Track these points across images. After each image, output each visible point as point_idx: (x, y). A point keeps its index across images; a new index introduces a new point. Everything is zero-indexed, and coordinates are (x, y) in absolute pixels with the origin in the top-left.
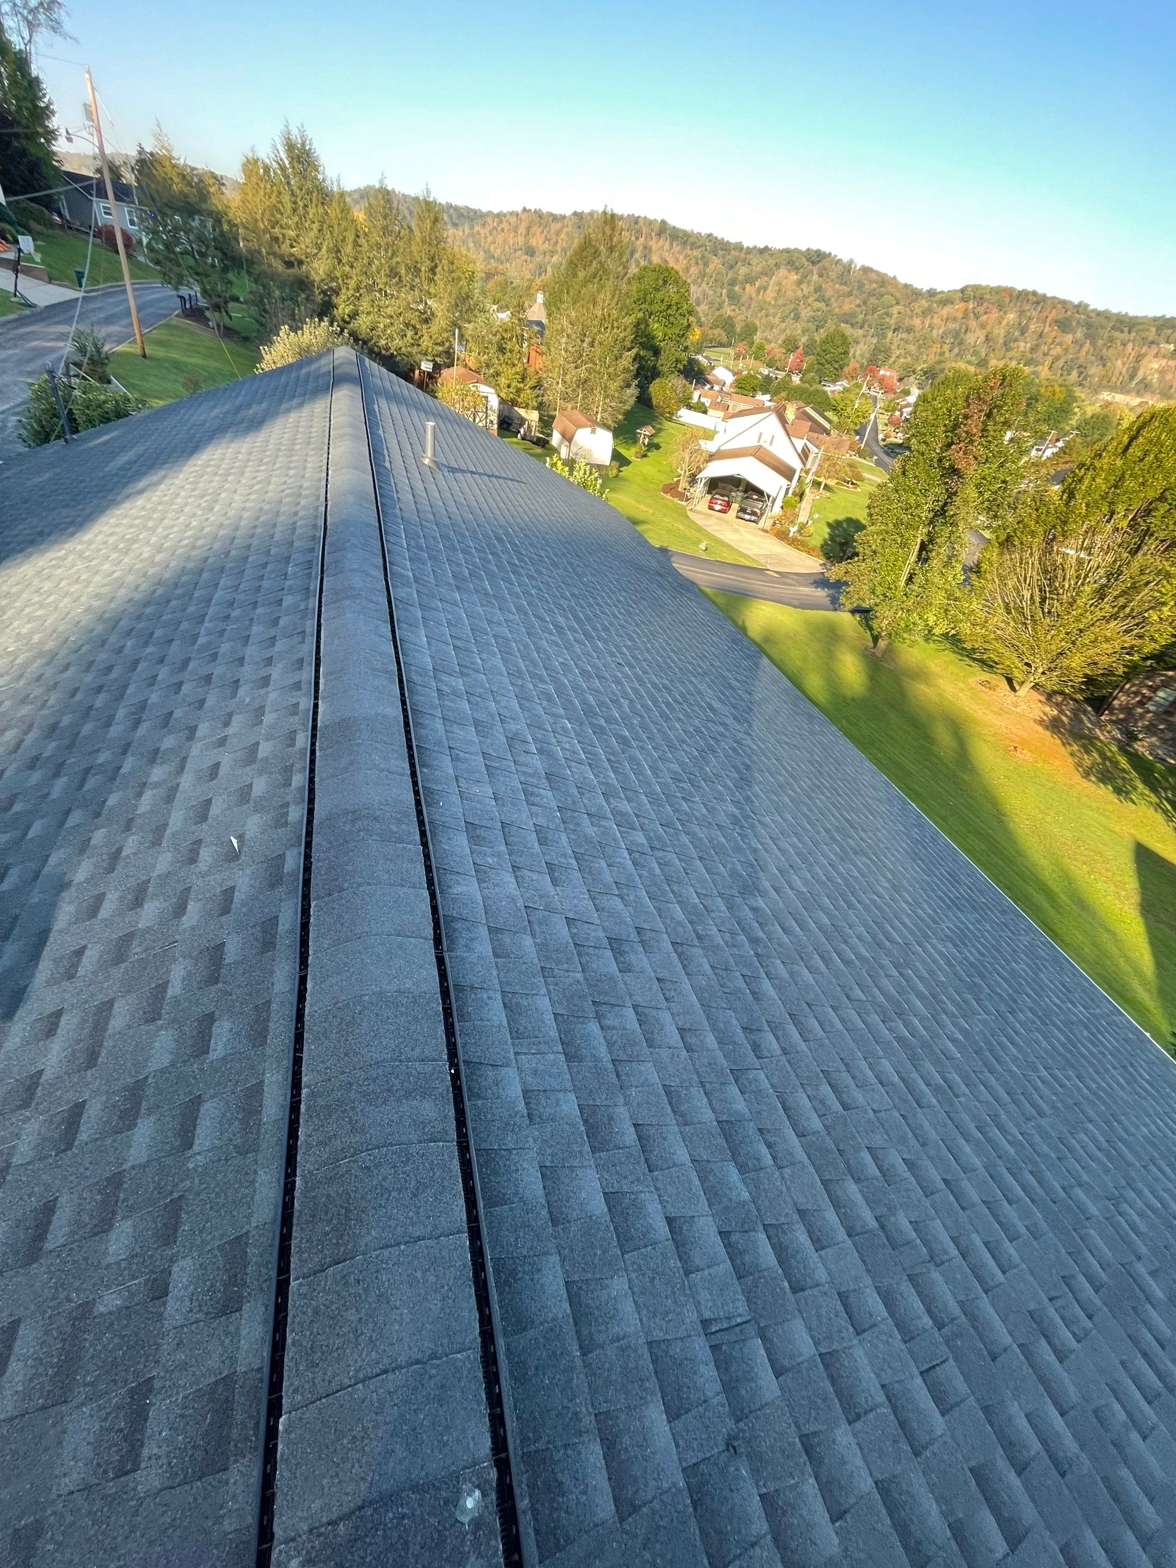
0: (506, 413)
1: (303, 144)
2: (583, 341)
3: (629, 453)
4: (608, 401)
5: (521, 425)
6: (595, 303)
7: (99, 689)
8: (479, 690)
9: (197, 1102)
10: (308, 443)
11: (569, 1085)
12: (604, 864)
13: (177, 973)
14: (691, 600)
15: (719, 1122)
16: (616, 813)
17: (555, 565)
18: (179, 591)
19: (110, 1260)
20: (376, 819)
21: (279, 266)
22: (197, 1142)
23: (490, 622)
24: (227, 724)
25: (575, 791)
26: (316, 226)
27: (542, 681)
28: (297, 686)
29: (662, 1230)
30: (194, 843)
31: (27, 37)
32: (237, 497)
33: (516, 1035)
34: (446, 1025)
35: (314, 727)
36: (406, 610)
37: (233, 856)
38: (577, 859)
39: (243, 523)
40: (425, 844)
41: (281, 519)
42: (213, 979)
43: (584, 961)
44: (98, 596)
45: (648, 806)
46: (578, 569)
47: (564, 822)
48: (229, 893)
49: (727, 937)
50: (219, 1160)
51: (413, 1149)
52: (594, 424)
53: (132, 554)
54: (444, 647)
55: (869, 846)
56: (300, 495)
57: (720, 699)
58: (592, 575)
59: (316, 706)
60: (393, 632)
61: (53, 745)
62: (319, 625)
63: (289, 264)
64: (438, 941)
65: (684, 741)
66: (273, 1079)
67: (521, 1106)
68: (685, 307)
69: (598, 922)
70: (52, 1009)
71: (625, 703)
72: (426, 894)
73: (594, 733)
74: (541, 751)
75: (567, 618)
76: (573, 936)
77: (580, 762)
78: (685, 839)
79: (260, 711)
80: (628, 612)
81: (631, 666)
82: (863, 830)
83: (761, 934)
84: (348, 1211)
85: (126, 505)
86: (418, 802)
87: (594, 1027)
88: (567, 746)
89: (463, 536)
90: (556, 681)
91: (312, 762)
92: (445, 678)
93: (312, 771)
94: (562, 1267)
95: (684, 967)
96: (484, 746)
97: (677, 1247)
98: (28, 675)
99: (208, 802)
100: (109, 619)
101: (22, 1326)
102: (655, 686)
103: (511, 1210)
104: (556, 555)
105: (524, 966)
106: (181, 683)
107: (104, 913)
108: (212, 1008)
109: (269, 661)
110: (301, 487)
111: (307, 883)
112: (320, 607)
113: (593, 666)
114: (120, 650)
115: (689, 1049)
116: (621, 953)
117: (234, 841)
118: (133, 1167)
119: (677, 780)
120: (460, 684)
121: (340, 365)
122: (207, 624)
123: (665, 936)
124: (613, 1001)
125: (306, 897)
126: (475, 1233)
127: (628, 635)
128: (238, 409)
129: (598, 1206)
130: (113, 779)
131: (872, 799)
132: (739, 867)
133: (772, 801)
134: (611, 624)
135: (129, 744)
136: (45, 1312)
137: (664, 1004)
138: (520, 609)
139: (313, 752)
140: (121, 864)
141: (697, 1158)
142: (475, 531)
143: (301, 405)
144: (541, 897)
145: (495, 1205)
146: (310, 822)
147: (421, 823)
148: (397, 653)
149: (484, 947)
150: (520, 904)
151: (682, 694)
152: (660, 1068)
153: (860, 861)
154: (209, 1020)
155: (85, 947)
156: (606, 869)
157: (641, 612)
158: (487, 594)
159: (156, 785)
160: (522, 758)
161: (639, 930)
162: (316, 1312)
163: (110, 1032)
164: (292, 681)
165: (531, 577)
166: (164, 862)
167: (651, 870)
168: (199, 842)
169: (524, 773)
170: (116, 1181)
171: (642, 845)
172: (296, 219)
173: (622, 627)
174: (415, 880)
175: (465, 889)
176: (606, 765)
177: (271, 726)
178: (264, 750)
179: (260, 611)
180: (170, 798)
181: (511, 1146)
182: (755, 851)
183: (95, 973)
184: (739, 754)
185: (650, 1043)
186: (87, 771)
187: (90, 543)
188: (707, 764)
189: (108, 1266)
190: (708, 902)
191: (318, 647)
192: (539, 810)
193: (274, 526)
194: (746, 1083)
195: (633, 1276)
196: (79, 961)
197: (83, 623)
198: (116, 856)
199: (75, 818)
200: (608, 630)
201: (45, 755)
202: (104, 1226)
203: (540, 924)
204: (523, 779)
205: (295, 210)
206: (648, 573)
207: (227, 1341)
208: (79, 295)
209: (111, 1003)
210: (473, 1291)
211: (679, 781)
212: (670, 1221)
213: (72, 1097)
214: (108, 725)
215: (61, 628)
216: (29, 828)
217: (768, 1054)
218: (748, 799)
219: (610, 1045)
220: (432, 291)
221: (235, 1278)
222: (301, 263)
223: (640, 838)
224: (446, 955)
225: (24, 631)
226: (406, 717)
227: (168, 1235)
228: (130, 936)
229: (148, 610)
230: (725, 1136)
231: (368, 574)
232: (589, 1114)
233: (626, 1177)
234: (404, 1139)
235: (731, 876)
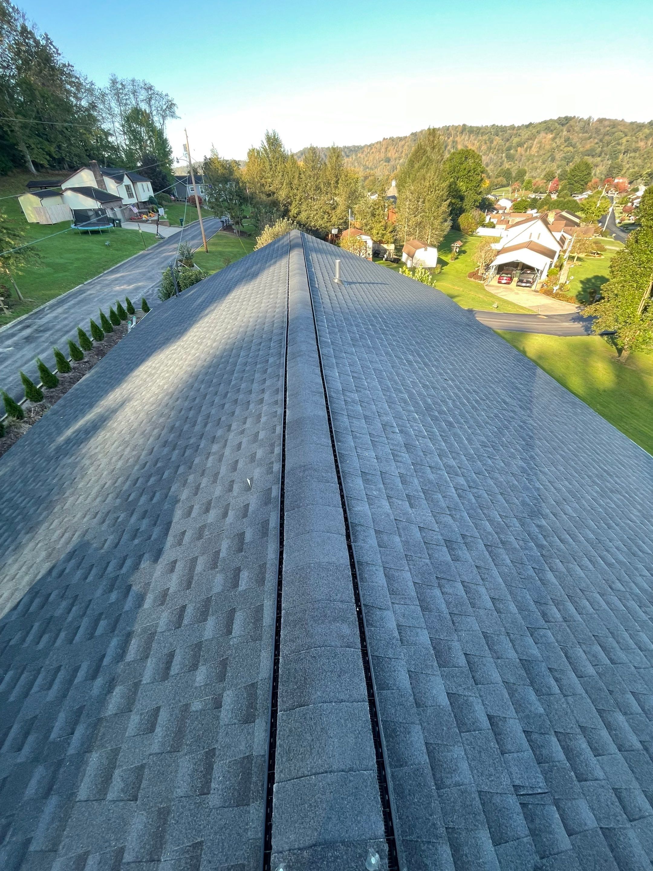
0: (376, 248)
1: (274, 136)
2: (418, 201)
3: (447, 258)
4: (434, 231)
5: (385, 253)
6: (425, 179)
7: (191, 409)
8: (366, 399)
9: (233, 611)
10: (279, 281)
11: (424, 625)
12: (440, 496)
13: (224, 546)
14: (488, 338)
15: (520, 660)
16: (446, 466)
17: (406, 327)
18: (223, 360)
19: (197, 684)
20: (315, 470)
21: (264, 197)
22: (234, 631)
23: (371, 362)
24: (245, 423)
25: (422, 454)
26: (280, 174)
27: (401, 392)
28: (276, 402)
29: (485, 723)
30: (231, 482)
31: (162, 122)
32: (247, 312)
33: (392, 592)
34: (354, 583)
35: (285, 423)
36: (327, 359)
37: (248, 488)
38: (424, 493)
39: (250, 324)
40: (340, 484)
41: (267, 320)
42: (240, 550)
43: (430, 553)
44: (190, 365)
45: (466, 462)
46: (419, 328)
47: (416, 472)
48: (247, 506)
49: (521, 543)
50: (244, 642)
51: (338, 650)
52: (426, 245)
53: (203, 344)
54: (348, 377)
55: (622, 487)
56: (275, 307)
57: (510, 396)
58: (428, 330)
59: (285, 412)
60: (322, 371)
61: (172, 436)
62: (286, 371)
63: (269, 195)
64: (348, 536)
65: (488, 423)
66: (268, 603)
67: (396, 634)
68: (479, 169)
69: (437, 530)
70: (172, 559)
71: (450, 402)
72: (341, 510)
73: (432, 420)
74: (401, 431)
75: (414, 356)
76: (423, 538)
77: (424, 437)
78: (491, 482)
79: (259, 416)
80: (450, 349)
81: (453, 380)
82: (617, 477)
83: (545, 543)
84: (305, 679)
85: (201, 322)
86: (336, 461)
87: (437, 592)
88: (416, 428)
89: (355, 317)
90: (408, 392)
91: (284, 440)
92: (348, 394)
93: (284, 445)
94: (423, 733)
95: (493, 560)
96: (370, 430)
97: (495, 735)
98: (163, 404)
99: (237, 461)
100: (194, 376)
101: (161, 710)
102: (468, 391)
103: (392, 693)
104: (406, 321)
105: (395, 554)
106: (225, 404)
107: (193, 515)
108: (239, 565)
109: (263, 391)
110: (276, 303)
111: (282, 503)
112: (286, 362)
113: (431, 382)
114: (199, 390)
115: (498, 611)
116: (453, 549)
117: (249, 481)
118: (206, 640)
119: (484, 446)
120: (356, 396)
121: (293, 239)
122: (235, 375)
123: (480, 541)
124: (449, 578)
125: (282, 510)
126: (372, 704)
127: (450, 362)
128: (247, 270)
129: (444, 700)
130: (197, 451)
131: (623, 456)
132: (527, 500)
133: (549, 458)
134: (440, 357)
135: (203, 434)
136: (170, 705)
137: (481, 582)
138: (387, 353)
139: (284, 436)
140: (200, 491)
141: (506, 681)
142: (362, 314)
143: (275, 262)
144: (404, 514)
145: (383, 689)
146: (283, 471)
147: (338, 472)
148: (324, 382)
149: (372, 541)
150: (392, 517)
151: (485, 395)
152: (480, 621)
153: (616, 497)
154: (238, 570)
155: (185, 531)
156: (442, 499)
157: (458, 348)
158: (369, 347)
159: (215, 454)
160: (391, 436)
161: (464, 536)
162: (291, 731)
163: (196, 572)
164: (273, 400)
165: (394, 336)
166: (218, 491)
167: (469, 500)
168: (233, 481)
169: (392, 444)
170: (199, 646)
171: (462, 485)
172: (272, 173)
173: (447, 358)
174: (335, 503)
175: (362, 508)
176: (440, 438)
177: (265, 423)
178: (262, 435)
179: (258, 366)
180: (220, 460)
181: (391, 656)
182: (538, 489)
183: (190, 543)
184: (524, 429)
185: (473, 605)
186: (186, 447)
187: (187, 341)
188: (504, 436)
189: (196, 688)
190: (507, 521)
191: (286, 382)
192: (401, 465)
193: (264, 324)
194: (538, 637)
195: (467, 747)
196: (183, 537)
197: (184, 379)
198: (198, 488)
199: (181, 470)
200: (438, 361)
201: (170, 440)
202: (194, 667)
203: (404, 529)
204: (391, 447)
205: (271, 169)
206: (461, 325)
207: (248, 737)
208: (182, 229)
209: (196, 558)
210: (372, 737)
211: (485, 446)
212: (490, 717)
213: (181, 603)
214: (194, 425)
215: (175, 381)
216: (163, 474)
217: (553, 620)
218: (532, 457)
219: (448, 604)
220: (337, 192)
221: (252, 705)
222: (274, 193)
223: (462, 481)
224: (353, 544)
225: (161, 384)
226: (329, 416)
227: (222, 677)
228: (204, 526)
229: (210, 370)
230: (525, 669)
231: (309, 343)
232: (436, 644)
233: (460, 686)
234: (333, 644)
235: (523, 505)
